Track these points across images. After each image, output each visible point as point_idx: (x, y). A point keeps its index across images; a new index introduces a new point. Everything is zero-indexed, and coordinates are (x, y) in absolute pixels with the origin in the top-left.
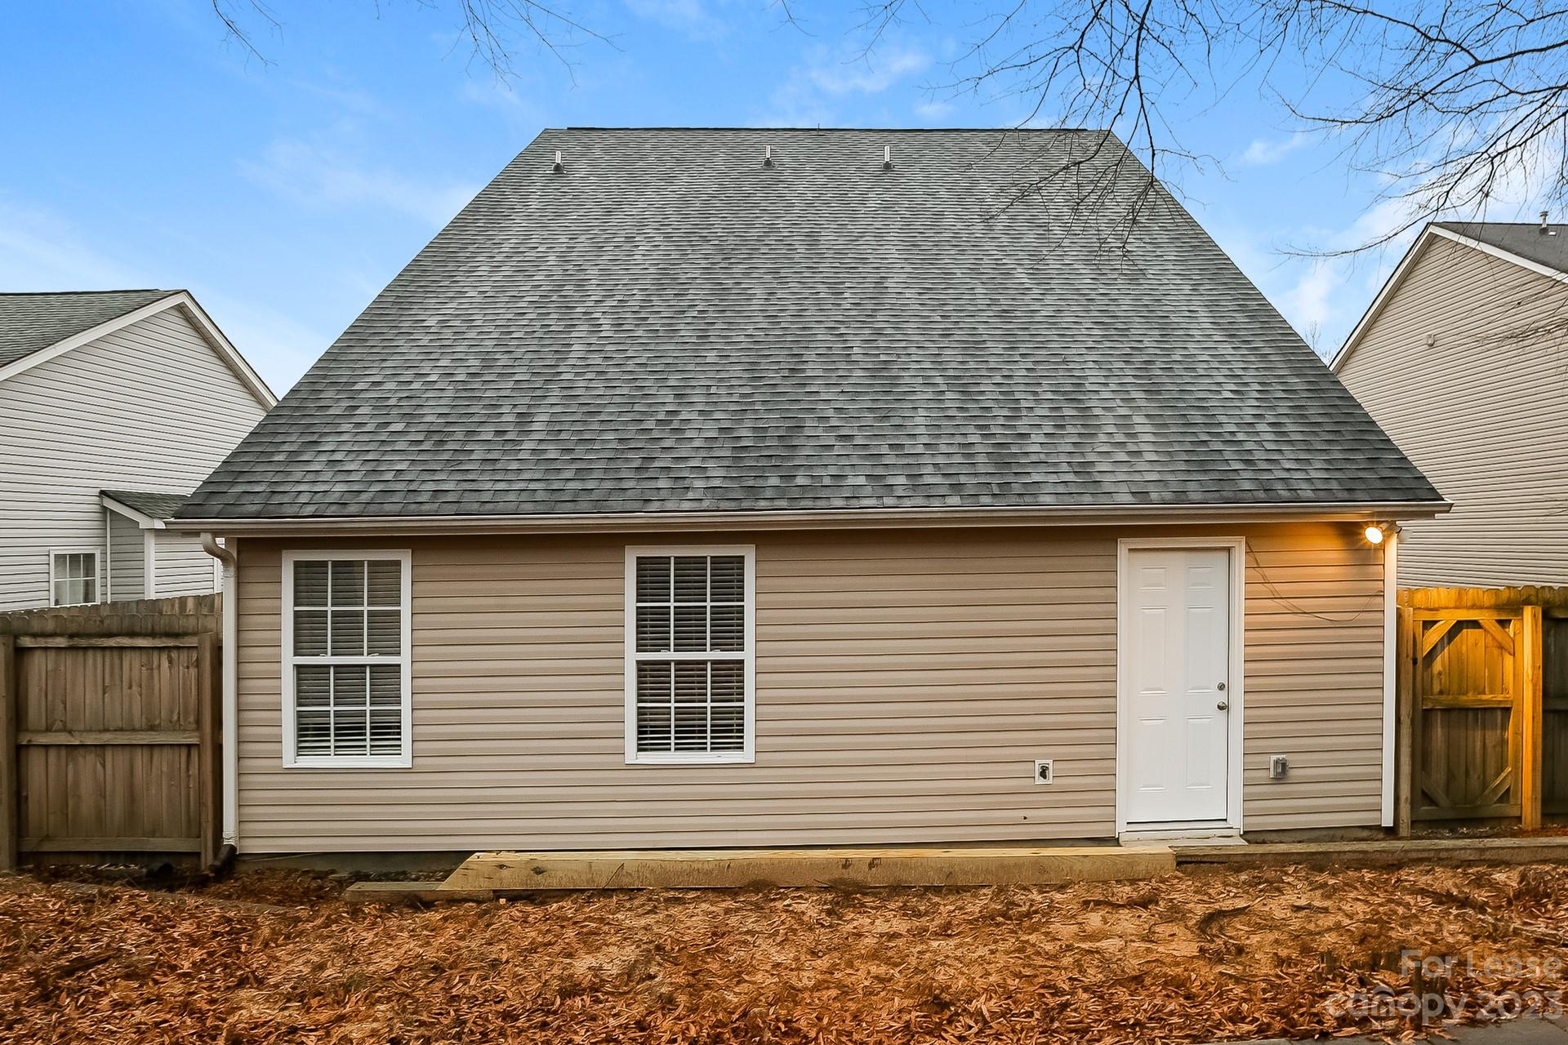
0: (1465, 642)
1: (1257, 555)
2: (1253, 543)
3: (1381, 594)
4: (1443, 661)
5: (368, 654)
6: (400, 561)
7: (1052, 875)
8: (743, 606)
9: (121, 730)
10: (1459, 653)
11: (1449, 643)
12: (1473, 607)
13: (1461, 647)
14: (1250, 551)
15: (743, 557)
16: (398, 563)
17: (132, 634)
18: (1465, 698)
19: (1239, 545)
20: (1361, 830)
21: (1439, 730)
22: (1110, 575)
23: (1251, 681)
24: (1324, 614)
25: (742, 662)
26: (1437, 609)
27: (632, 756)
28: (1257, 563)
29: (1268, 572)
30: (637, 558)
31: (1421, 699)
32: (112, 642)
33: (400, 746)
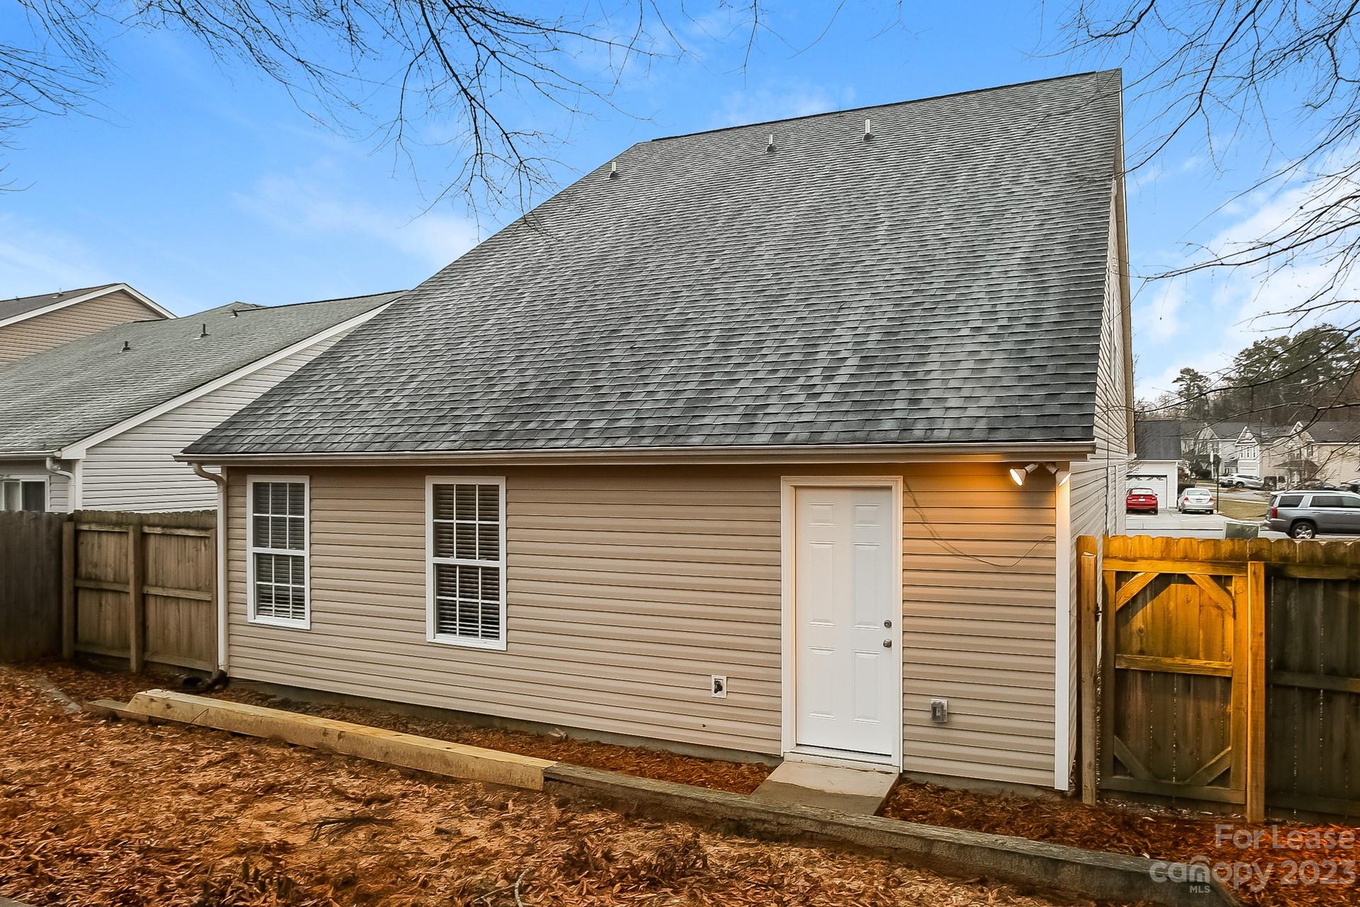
0: (1173, 598)
1: (916, 494)
2: (909, 482)
3: (1051, 540)
4: (1144, 617)
5: (289, 548)
6: (304, 484)
7: (454, 769)
8: (498, 525)
9: (185, 589)
10: (1166, 611)
11: (1152, 598)
12: (1185, 558)
13: (1168, 603)
14: (907, 491)
15: (498, 486)
16: (302, 485)
17: (188, 527)
18: (1169, 661)
19: (897, 483)
20: (1034, 789)
21: (1140, 694)
22: (774, 510)
23: (909, 621)
24: (984, 558)
25: (497, 569)
26: (1134, 560)
27: (431, 635)
28: (917, 504)
29: (927, 512)
30: (434, 485)
31: (1112, 658)
32: (179, 532)
33: (304, 613)
